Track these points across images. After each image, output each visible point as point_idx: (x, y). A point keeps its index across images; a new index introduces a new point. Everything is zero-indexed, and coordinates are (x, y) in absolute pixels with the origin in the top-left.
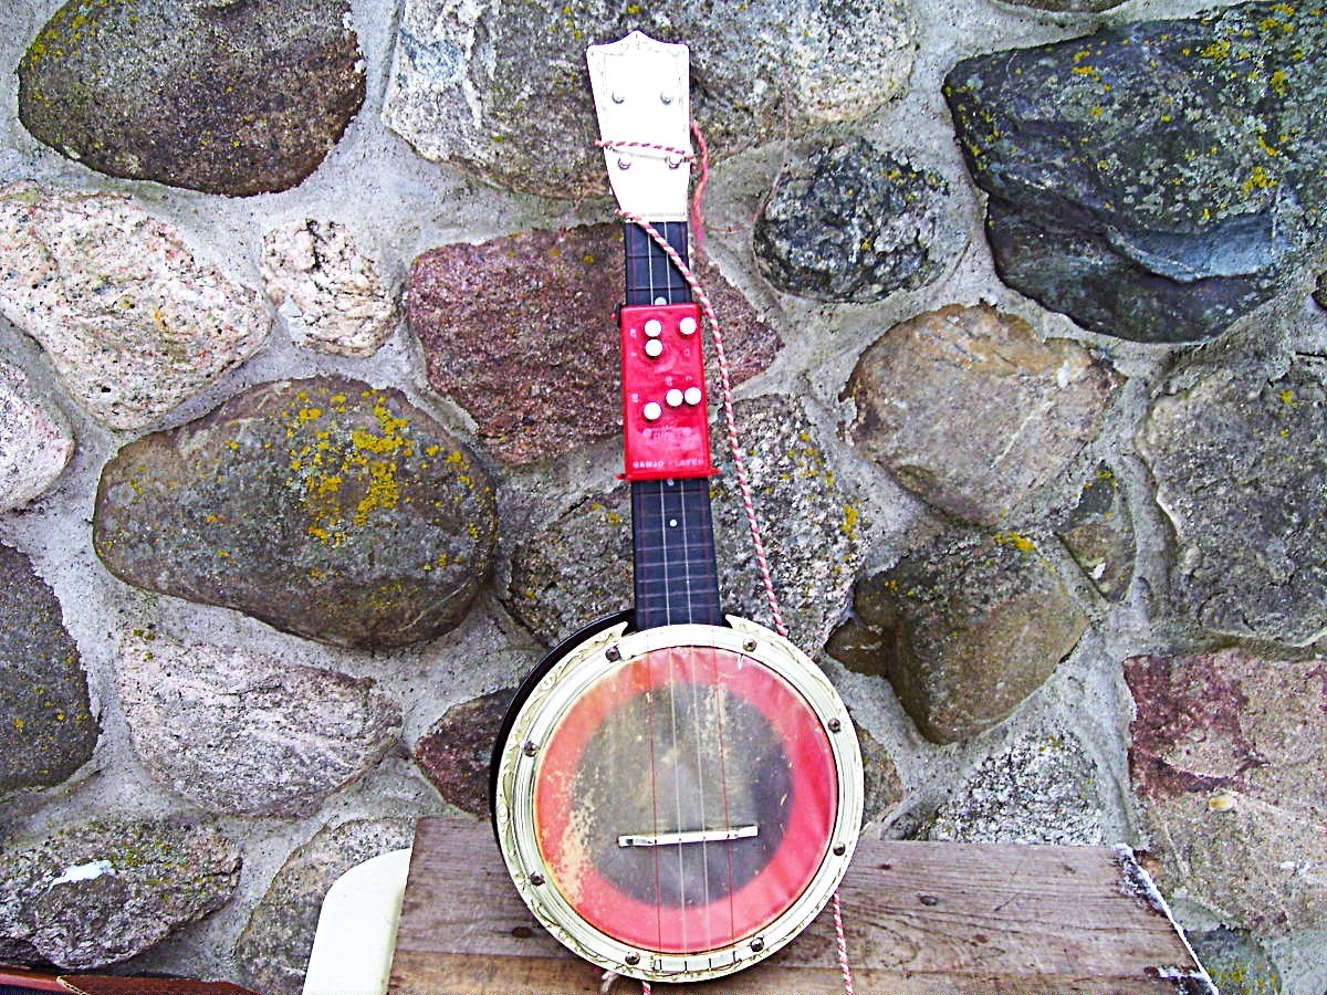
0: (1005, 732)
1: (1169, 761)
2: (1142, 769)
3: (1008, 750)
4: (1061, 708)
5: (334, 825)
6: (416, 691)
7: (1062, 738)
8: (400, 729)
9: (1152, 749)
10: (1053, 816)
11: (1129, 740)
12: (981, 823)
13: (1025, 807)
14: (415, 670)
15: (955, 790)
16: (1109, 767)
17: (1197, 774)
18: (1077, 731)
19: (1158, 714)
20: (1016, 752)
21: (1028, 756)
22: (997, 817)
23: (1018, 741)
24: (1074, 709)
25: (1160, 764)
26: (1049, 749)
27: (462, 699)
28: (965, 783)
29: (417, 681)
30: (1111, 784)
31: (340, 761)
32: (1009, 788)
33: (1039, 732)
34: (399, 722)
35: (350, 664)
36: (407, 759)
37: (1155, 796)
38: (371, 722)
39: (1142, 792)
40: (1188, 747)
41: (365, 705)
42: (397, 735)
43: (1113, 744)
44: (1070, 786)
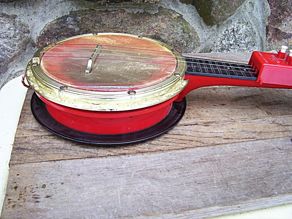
0: (231, 21)
1: (280, 28)
2: (271, 32)
3: (233, 27)
4: (247, 13)
5: (13, 73)
6: (33, 20)
7: (248, 23)
8: (30, 35)
9: (274, 25)
10: (246, 48)
11: (267, 23)
12: (225, 51)
13: (238, 45)
14: (31, 12)
15: (216, 42)
16: (259, 34)
17: (287, 32)
18: (251, 21)
19: (277, 13)
20: (235, 27)
21: (239, 28)
22: (230, 49)
23: (235, 24)
24: (250, 14)
25: (277, 30)
26: (245, 26)
27: (50, 21)
28: (220, 39)
29: (33, 16)
30: (259, 39)
31: (9, 47)
32: (234, 39)
33: (241, 21)
34: (28, 32)
35: (6, 10)
36: (34, 47)
37: (274, 41)
38: (17, 31)
39: (270, 40)
40: (285, 23)
41: (14, 24)
42: (29, 37)
43: (261, 26)
44: (251, 38)
